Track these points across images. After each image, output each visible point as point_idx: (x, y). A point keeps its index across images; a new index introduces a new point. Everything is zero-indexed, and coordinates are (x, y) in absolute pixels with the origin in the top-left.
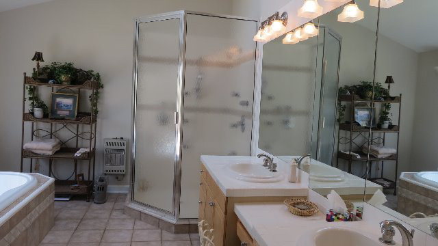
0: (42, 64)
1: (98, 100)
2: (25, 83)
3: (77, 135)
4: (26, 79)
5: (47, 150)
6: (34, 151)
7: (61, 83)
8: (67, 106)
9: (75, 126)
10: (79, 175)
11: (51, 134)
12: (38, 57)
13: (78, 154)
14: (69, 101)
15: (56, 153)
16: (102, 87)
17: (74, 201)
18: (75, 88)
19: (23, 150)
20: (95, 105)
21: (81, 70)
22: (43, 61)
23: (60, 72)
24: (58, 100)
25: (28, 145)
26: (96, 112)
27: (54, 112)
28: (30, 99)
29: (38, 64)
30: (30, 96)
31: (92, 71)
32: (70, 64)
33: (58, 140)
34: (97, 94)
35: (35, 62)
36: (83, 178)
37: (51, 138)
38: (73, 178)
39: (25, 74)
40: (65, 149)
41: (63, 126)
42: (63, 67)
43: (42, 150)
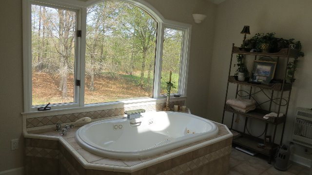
0: (249, 37)
1: (297, 69)
2: (233, 52)
3: (272, 100)
4: (235, 49)
5: (242, 108)
6: (233, 107)
7: (260, 51)
8: (265, 72)
9: (271, 91)
10: (268, 137)
11: (250, 95)
12: (246, 30)
13: (266, 117)
14: (267, 68)
15: (250, 112)
16: (302, 55)
17: (258, 158)
18: (274, 56)
19: (225, 104)
20: (292, 73)
21: (282, 39)
22: (249, 33)
23: (260, 41)
24: (259, 67)
25: (229, 102)
26: (293, 80)
27: (253, 77)
28: (238, 65)
29: (245, 36)
30: (238, 63)
31: (293, 39)
32: (271, 34)
33: (254, 101)
34: (296, 62)
35: (243, 35)
36: (270, 140)
37: (250, 99)
38: (263, 137)
39: (234, 44)
40: (258, 110)
41: (260, 90)
42: (265, 38)
43: (238, 107)
